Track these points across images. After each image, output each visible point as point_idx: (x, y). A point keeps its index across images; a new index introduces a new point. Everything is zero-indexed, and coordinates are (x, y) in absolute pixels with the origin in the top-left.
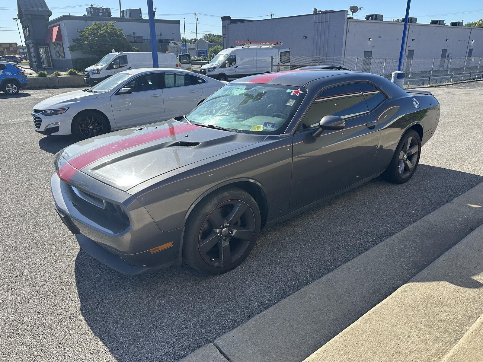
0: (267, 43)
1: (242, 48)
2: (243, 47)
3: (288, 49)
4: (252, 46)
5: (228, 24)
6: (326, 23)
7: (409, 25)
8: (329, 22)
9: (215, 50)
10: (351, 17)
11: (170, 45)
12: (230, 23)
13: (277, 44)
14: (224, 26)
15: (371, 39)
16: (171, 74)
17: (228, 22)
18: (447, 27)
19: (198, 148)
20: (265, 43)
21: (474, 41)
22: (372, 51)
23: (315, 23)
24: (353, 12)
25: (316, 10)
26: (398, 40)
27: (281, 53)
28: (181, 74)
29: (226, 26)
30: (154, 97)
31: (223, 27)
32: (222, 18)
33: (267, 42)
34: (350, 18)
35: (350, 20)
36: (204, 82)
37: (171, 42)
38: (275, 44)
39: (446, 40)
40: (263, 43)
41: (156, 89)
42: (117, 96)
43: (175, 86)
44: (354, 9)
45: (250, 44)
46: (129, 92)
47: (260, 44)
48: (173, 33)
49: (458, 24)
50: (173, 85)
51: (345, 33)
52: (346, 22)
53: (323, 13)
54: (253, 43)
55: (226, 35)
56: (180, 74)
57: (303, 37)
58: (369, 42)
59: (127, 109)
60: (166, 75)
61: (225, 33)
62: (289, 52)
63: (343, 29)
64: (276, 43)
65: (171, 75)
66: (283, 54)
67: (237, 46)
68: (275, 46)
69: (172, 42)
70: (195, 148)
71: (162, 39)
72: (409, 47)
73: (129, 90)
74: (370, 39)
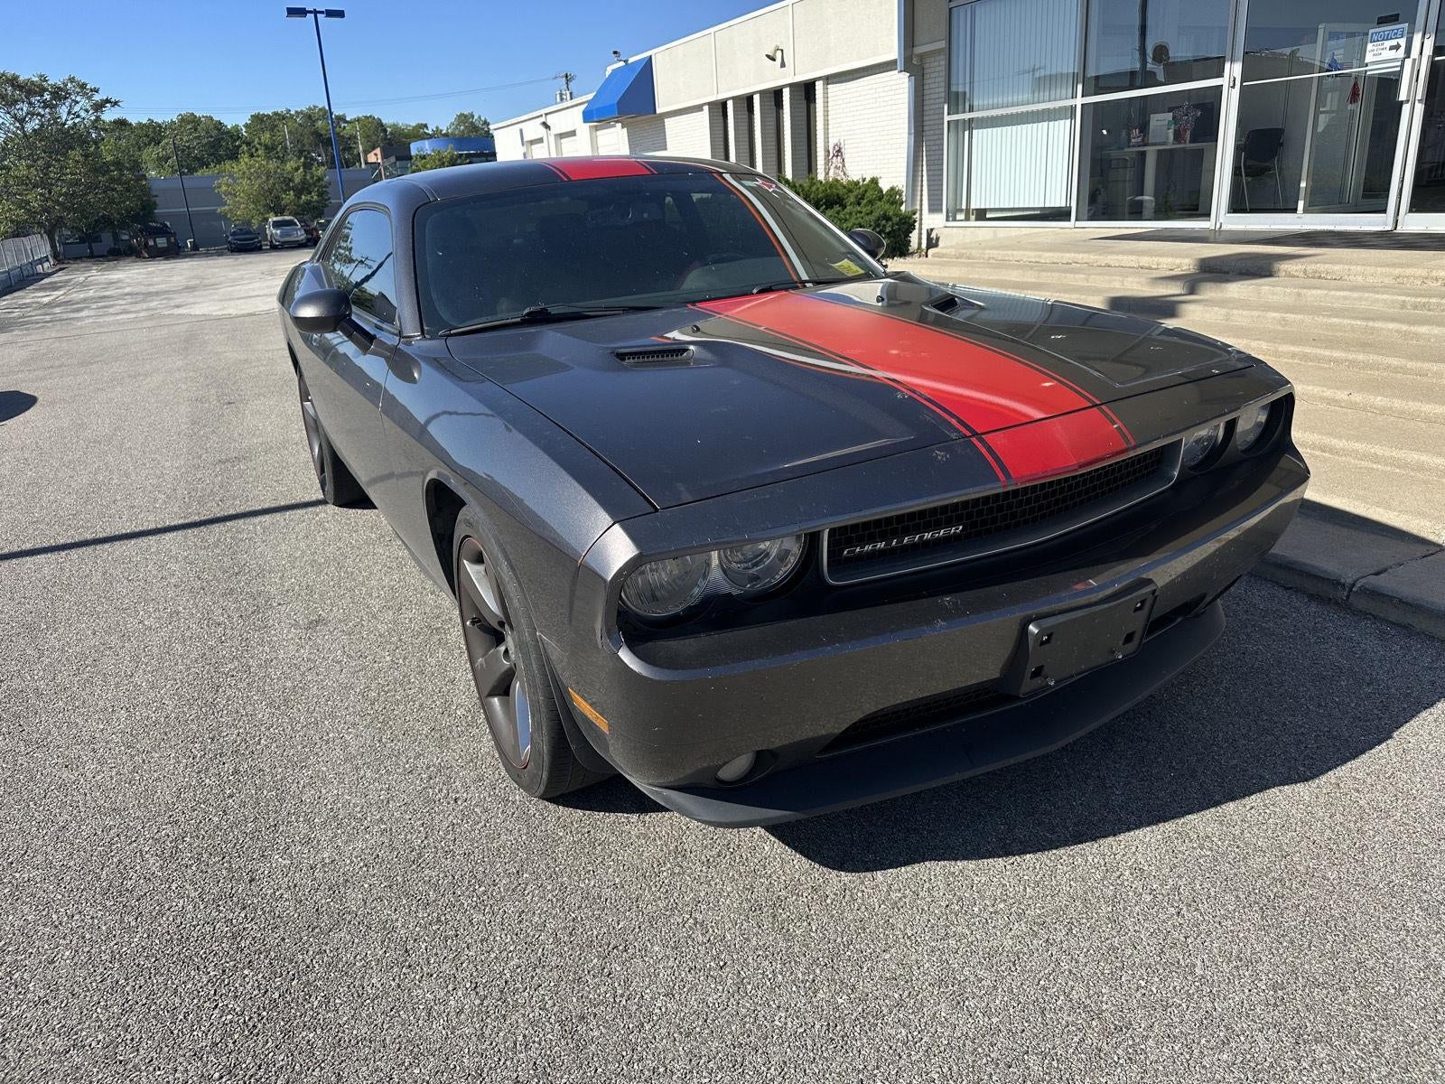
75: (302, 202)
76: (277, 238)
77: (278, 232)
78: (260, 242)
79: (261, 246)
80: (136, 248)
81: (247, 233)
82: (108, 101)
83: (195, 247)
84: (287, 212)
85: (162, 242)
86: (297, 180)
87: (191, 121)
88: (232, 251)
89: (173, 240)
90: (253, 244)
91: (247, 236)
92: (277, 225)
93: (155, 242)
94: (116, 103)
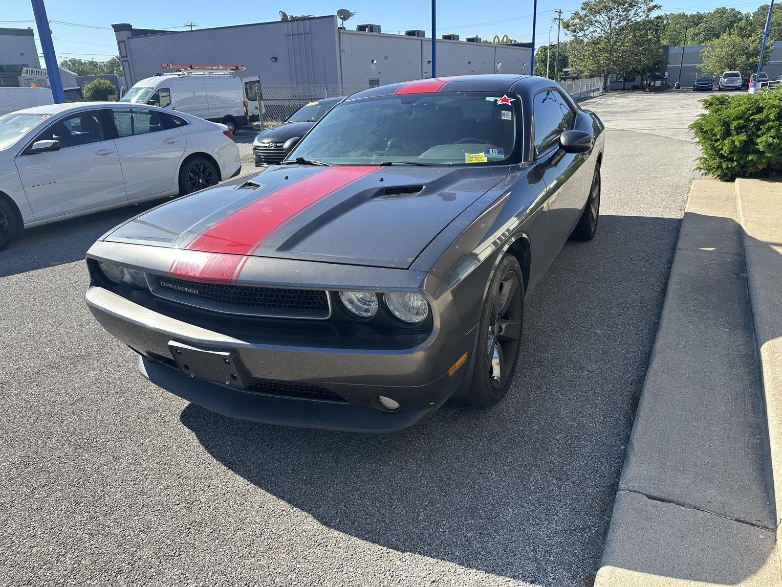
0: (219, 68)
1: (177, 76)
2: (179, 75)
3: (255, 77)
4: (195, 73)
5: (128, 38)
6: (306, 35)
7: (422, 40)
8: (310, 33)
9: (95, 86)
10: (342, 26)
11: (24, 75)
12: (132, 36)
13: (237, 68)
14: (122, 42)
15: (375, 62)
16: (124, 112)
17: (126, 34)
18: (462, 43)
19: (423, 194)
20: (216, 68)
21: (500, 64)
22: (379, 80)
23: (287, 35)
24: (344, 19)
25: (284, 15)
26: (410, 62)
27: (246, 83)
28: (143, 111)
29: (124, 41)
30: (101, 154)
31: (119, 42)
32: (114, 26)
33: (221, 66)
34: (341, 28)
35: (342, 31)
36: (184, 123)
37: (25, 69)
38: (234, 70)
39: (469, 63)
40: (214, 68)
41: (100, 140)
42: (25, 157)
43: (134, 134)
44: (345, 15)
45: (191, 68)
46: (54, 148)
47: (209, 69)
48: (22, 54)
49: (475, 40)
50: (130, 132)
51: (338, 52)
52: (337, 35)
53: (298, 19)
54: (197, 68)
55: (127, 56)
56: (140, 110)
57: (271, 58)
58: (373, 66)
59: (52, 182)
60: (115, 114)
61: (124, 54)
62: (258, 82)
63: (334, 44)
64: (235, 68)
65: (126, 114)
66: (248, 86)
67: (165, 74)
68: (233, 72)
69: (27, 70)
70: (418, 196)
71: (2, 65)
72: (425, 72)
73: (55, 143)
74: (373, 61)
75: (749, 62)
76: (723, 84)
77: (726, 80)
78: (712, 86)
79: (712, 88)
80: (644, 86)
81: (707, 80)
82: (655, 6)
83: (678, 87)
84: (738, 68)
85: (658, 83)
86: (751, 48)
87: (722, 12)
88: (694, 90)
89: (664, 82)
90: (708, 86)
91: (707, 82)
92: (727, 76)
93: (655, 83)
94: (659, 7)
